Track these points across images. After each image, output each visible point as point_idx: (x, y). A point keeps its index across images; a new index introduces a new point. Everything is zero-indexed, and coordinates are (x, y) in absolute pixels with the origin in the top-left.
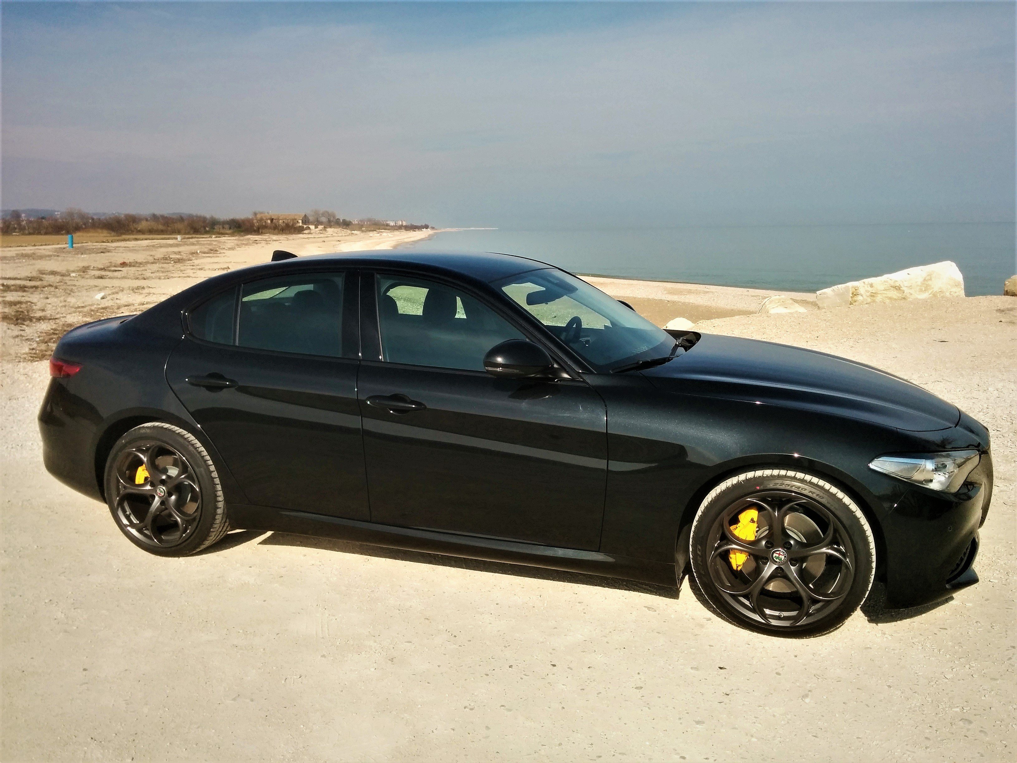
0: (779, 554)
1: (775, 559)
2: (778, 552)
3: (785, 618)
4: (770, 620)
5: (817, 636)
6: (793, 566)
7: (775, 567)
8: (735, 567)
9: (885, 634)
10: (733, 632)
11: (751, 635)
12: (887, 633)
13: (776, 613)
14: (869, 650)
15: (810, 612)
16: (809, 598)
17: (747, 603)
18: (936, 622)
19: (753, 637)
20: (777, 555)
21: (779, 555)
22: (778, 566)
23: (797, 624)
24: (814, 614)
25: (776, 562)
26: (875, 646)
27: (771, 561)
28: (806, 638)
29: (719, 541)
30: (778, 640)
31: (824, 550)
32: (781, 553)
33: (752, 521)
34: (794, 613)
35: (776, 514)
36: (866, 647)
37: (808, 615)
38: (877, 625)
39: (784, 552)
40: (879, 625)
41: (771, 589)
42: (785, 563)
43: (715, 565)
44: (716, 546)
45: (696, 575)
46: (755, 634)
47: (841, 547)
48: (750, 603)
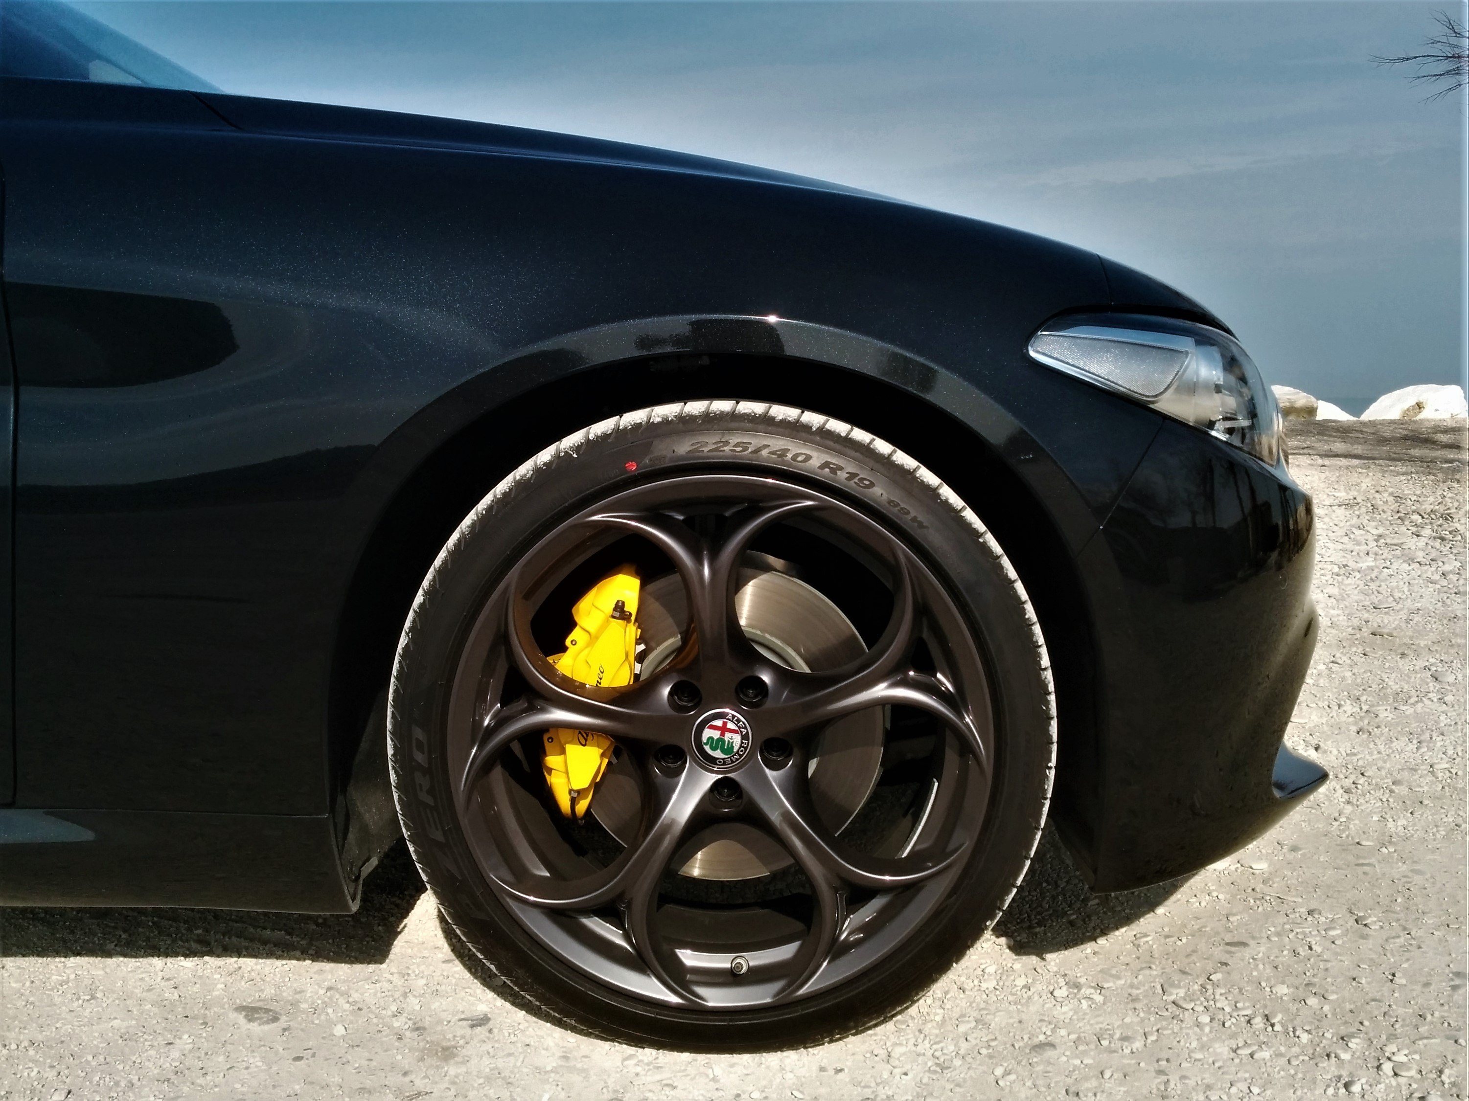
0: (724, 729)
1: (707, 748)
2: (719, 723)
3: (758, 976)
4: (700, 990)
5: (870, 1028)
6: (774, 767)
7: (709, 779)
8: (564, 801)
9: (1078, 986)
10: (566, 1058)
11: (631, 1062)
12: (1083, 981)
13: (720, 961)
14: (1050, 1053)
15: (843, 936)
16: (836, 883)
17: (614, 935)
18: (1205, 927)
19: (638, 1069)
20: (716, 734)
21: (723, 734)
22: (720, 776)
23: (801, 992)
24: (858, 943)
25: (713, 760)
26: (1063, 1032)
27: (695, 760)
28: (831, 1041)
29: (499, 705)
30: (732, 1066)
31: (881, 690)
32: (731, 726)
33: (620, 613)
34: (785, 952)
35: (706, 571)
36: (1036, 1041)
37: (838, 950)
38: (1043, 959)
39: (739, 721)
40: (1049, 956)
41: (696, 872)
42: (743, 761)
43: (489, 799)
44: (486, 723)
45: (415, 851)
46: (648, 1054)
47: (939, 676)
48: (627, 937)
